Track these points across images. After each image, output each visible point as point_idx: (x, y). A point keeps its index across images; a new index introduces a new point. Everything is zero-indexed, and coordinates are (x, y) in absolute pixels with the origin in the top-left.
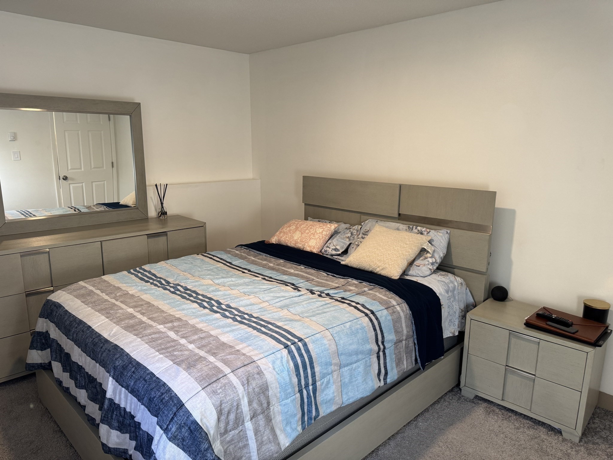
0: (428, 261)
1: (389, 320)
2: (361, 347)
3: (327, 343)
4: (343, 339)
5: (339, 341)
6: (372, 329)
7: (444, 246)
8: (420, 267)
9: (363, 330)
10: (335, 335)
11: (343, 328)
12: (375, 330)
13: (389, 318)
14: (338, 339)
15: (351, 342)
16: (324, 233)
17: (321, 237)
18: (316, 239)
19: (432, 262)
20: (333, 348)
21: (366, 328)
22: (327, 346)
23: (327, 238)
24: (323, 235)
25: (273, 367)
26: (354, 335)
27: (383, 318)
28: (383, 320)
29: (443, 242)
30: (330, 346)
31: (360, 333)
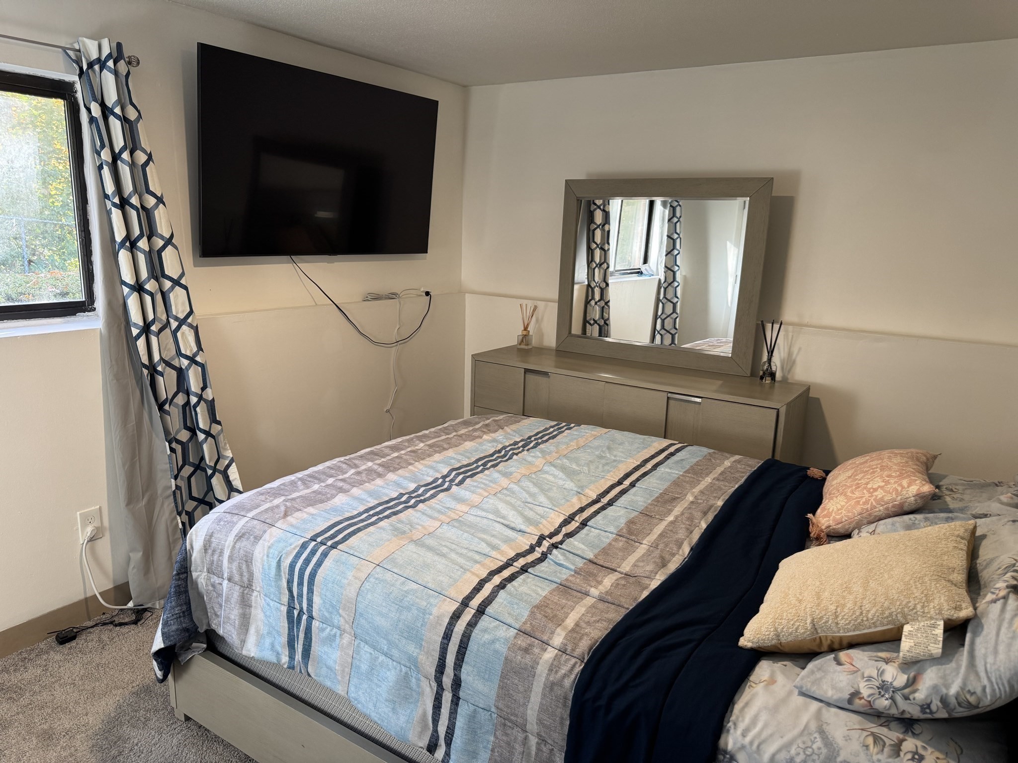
0: (881, 673)
1: (496, 652)
2: (397, 637)
3: (350, 578)
4: (375, 595)
5: (366, 591)
6: (442, 629)
7: (998, 670)
8: (839, 668)
9: (421, 615)
10: (372, 580)
11: (398, 583)
12: (447, 636)
13: (503, 649)
14: (368, 587)
15: (384, 611)
16: (879, 494)
17: (864, 500)
18: (849, 499)
19: (890, 680)
20: (351, 592)
21: (431, 617)
22: (346, 581)
23: (880, 510)
24: (872, 496)
25: (272, 545)
26: (397, 607)
27: (487, 637)
28: (481, 639)
29: (1001, 656)
30: (349, 584)
31: (413, 614)
